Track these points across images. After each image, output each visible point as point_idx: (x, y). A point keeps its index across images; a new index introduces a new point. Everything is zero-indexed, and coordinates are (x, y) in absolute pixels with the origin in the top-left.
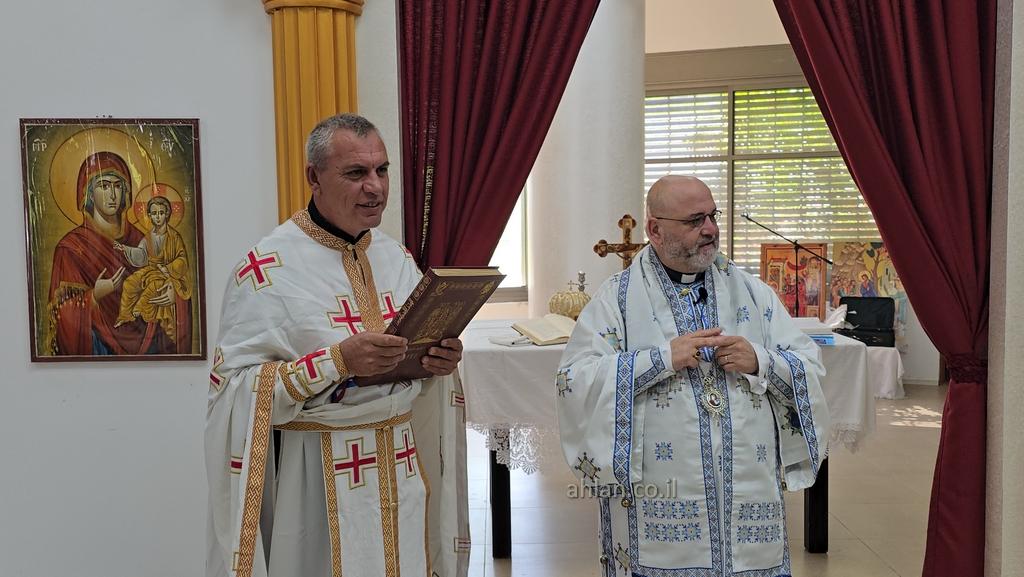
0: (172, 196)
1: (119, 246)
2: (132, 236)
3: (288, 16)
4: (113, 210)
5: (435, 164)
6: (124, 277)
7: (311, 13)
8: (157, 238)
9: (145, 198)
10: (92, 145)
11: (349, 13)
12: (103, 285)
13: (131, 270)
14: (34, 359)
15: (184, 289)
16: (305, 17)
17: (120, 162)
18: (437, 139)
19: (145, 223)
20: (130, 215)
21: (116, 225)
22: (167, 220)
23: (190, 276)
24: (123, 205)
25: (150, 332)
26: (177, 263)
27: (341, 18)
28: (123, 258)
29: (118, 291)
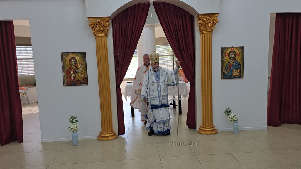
0: (82, 63)
1: (75, 70)
2: (77, 68)
3: (98, 38)
4: (74, 65)
5: (119, 57)
6: (76, 74)
7: (101, 37)
8: (80, 68)
9: (79, 63)
10: (71, 56)
11: (106, 37)
13: (77, 73)
14: (64, 86)
15: (85, 75)
16: (100, 38)
17: (75, 58)
18: (119, 54)
20: (77, 66)
21: (74, 67)
22: (82, 66)
24: (76, 64)
25: (80, 81)
26: (83, 72)
27: (105, 38)
28: (76, 71)
29: (75, 76)
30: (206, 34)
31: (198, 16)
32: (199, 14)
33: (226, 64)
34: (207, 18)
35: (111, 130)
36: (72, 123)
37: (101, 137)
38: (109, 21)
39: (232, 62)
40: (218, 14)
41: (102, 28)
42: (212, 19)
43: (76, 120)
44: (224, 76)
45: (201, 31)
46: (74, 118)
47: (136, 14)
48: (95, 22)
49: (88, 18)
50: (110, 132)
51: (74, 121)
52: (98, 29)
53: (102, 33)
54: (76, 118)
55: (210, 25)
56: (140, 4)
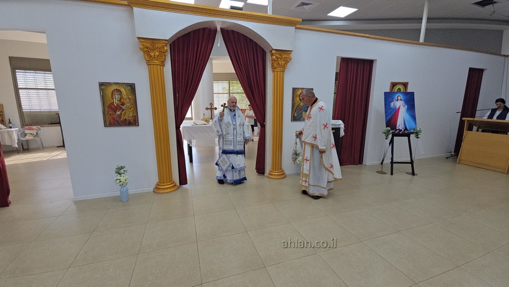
0: (130, 97)
1: (120, 106)
2: (123, 104)
3: (152, 66)
4: (119, 99)
6: (122, 112)
8: (128, 104)
9: (126, 97)
10: (114, 87)
11: (163, 66)
12: (118, 113)
13: (123, 110)
14: (105, 126)
15: (134, 114)
16: (155, 66)
17: (120, 91)
19: (125, 102)
20: (122, 100)
22: (130, 101)
23: (135, 112)
25: (128, 121)
26: (132, 109)
27: (161, 67)
28: (121, 108)
29: (121, 114)
30: (279, 72)
31: (271, 51)
32: (273, 49)
33: (296, 105)
34: (280, 55)
35: (171, 180)
36: (120, 174)
37: (157, 189)
38: (166, 46)
39: (302, 104)
40: (291, 51)
41: (157, 53)
42: (285, 56)
43: (124, 171)
44: (295, 119)
45: (273, 68)
46: (122, 168)
47: (200, 41)
48: (148, 45)
49: (139, 38)
50: (170, 182)
51: (122, 171)
52: (152, 54)
53: (157, 60)
54: (124, 167)
55: (283, 62)
56: (205, 28)
